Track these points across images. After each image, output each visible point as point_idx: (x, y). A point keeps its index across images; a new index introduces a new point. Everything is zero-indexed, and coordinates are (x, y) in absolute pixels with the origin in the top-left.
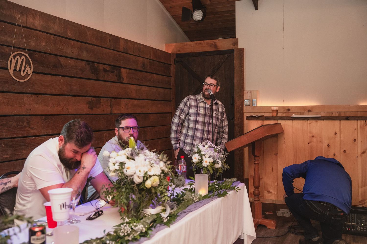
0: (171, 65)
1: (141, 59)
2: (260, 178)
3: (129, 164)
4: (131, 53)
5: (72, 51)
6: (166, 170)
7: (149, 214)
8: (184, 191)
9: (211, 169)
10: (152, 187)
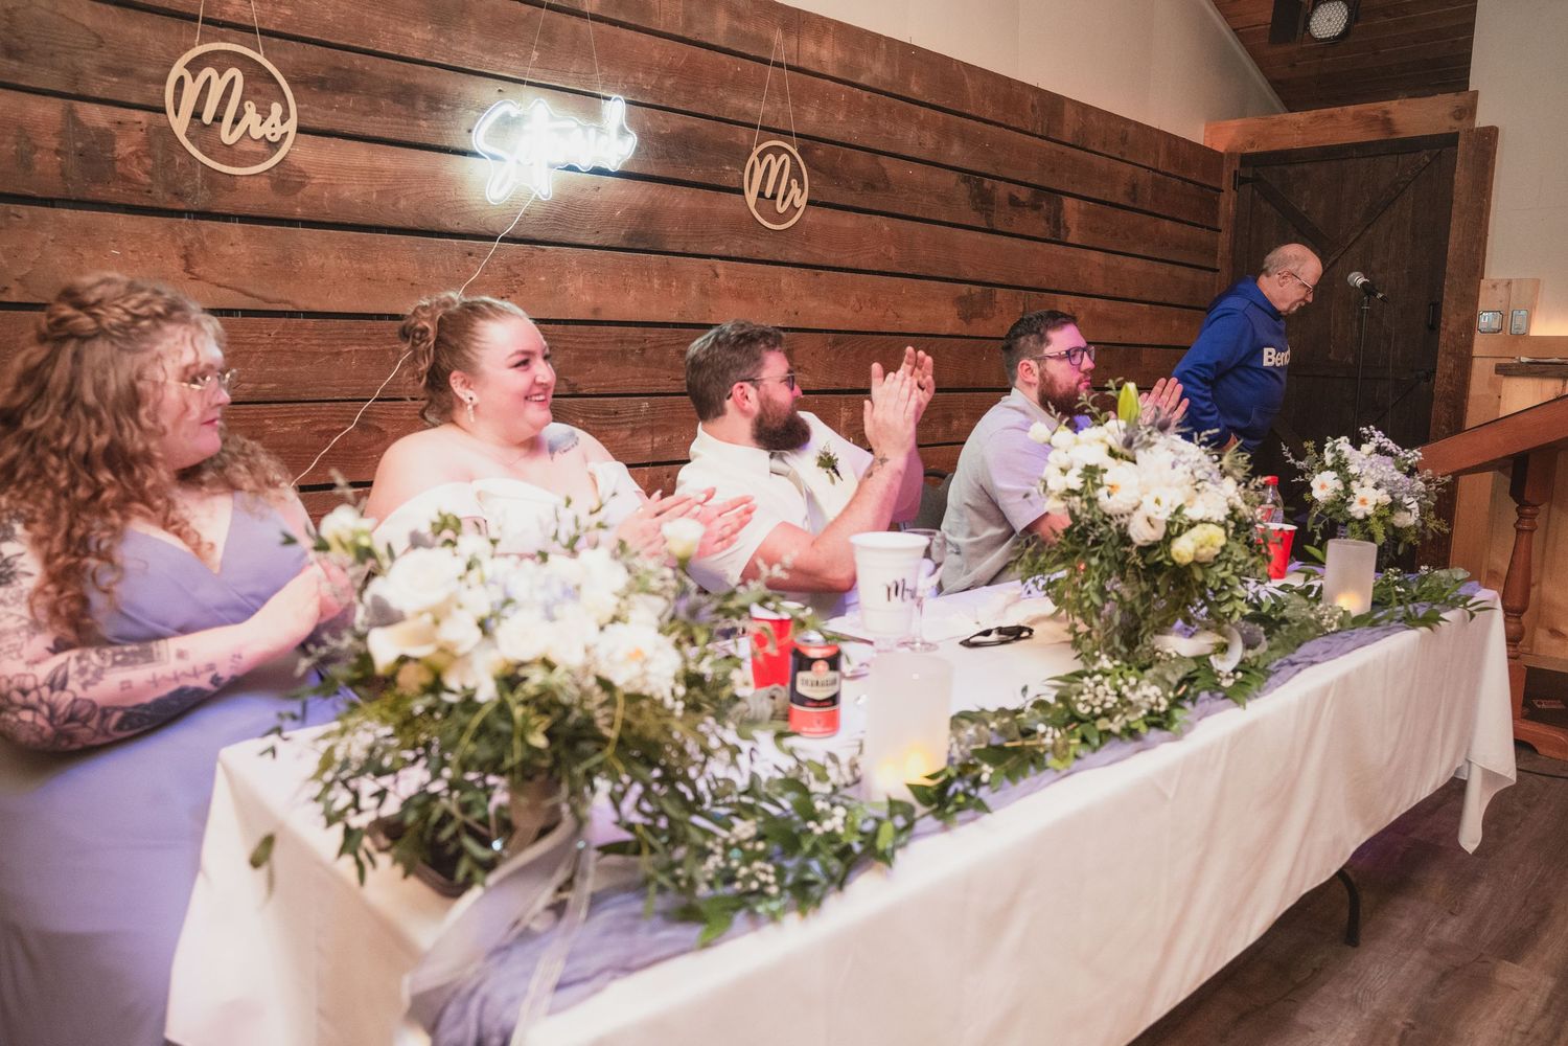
0: (1223, 191)
1: (1128, 168)
2: (1533, 580)
3: (1117, 473)
4: (1096, 150)
5: (919, 137)
6: (1244, 509)
7: (1174, 655)
8: (1279, 593)
9: (1379, 530)
10: (1195, 562)
